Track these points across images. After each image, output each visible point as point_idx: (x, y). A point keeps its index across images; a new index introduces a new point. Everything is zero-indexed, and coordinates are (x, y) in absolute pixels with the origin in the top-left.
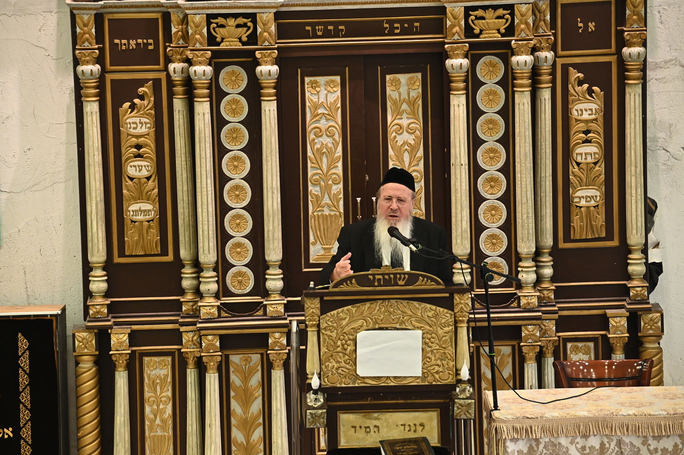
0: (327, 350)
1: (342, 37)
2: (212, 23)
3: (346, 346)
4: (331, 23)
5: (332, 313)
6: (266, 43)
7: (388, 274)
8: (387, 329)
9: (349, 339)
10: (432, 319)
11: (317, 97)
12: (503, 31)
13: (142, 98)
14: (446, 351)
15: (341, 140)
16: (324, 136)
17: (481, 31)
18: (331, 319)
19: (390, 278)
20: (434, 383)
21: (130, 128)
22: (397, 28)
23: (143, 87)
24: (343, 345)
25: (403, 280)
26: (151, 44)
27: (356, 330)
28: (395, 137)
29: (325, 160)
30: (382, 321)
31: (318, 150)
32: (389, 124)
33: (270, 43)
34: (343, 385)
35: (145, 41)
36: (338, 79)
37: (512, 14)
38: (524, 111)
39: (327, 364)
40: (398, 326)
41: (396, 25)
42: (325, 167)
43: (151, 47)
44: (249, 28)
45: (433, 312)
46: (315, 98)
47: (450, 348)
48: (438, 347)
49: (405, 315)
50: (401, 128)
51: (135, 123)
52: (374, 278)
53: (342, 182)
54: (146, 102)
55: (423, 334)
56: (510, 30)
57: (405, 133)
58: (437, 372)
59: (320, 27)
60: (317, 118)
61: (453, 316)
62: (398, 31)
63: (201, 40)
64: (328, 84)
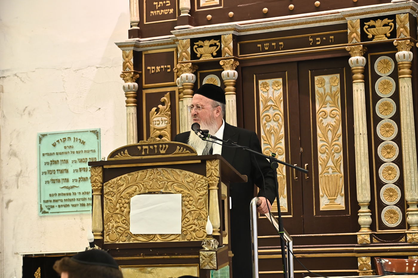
0: (108, 212)
1: (281, 50)
2: (195, 45)
3: (123, 208)
4: (274, 41)
5: (113, 180)
6: (227, 55)
7: (153, 145)
8: (154, 193)
9: (125, 203)
10: (191, 184)
11: (267, 93)
12: (389, 35)
13: (163, 104)
14: (201, 212)
15: (283, 123)
16: (272, 121)
17: (373, 36)
18: (112, 186)
19: (154, 148)
20: (192, 240)
21: (156, 124)
22: (318, 41)
23: (164, 97)
24: (121, 208)
25: (164, 150)
26: (169, 68)
27: (131, 195)
28: (322, 120)
29: (273, 138)
30: (150, 186)
31: (268, 131)
32: (317, 111)
33: (229, 54)
34: (121, 242)
35: (166, 66)
36: (280, 80)
37: (395, 22)
38: (405, 92)
39: (108, 224)
40: (162, 190)
41: (317, 39)
42: (273, 144)
43: (169, 70)
44: (218, 46)
45: (191, 178)
46: (265, 95)
47: (205, 209)
48: (195, 209)
49: (169, 181)
50: (326, 114)
51: (158, 121)
52: (142, 148)
53: (284, 154)
54: (165, 107)
55: (183, 197)
56: (394, 34)
57: (329, 117)
58: (194, 231)
59: (267, 44)
60: (267, 108)
61: (207, 181)
62: (319, 43)
63: (186, 56)
64: (274, 84)
